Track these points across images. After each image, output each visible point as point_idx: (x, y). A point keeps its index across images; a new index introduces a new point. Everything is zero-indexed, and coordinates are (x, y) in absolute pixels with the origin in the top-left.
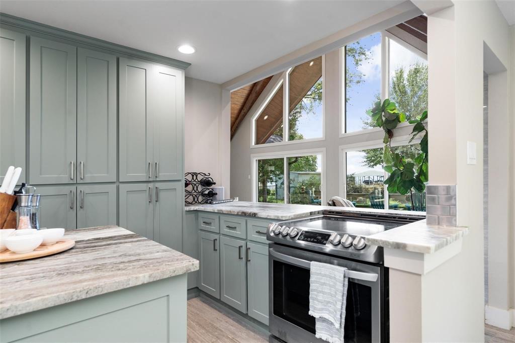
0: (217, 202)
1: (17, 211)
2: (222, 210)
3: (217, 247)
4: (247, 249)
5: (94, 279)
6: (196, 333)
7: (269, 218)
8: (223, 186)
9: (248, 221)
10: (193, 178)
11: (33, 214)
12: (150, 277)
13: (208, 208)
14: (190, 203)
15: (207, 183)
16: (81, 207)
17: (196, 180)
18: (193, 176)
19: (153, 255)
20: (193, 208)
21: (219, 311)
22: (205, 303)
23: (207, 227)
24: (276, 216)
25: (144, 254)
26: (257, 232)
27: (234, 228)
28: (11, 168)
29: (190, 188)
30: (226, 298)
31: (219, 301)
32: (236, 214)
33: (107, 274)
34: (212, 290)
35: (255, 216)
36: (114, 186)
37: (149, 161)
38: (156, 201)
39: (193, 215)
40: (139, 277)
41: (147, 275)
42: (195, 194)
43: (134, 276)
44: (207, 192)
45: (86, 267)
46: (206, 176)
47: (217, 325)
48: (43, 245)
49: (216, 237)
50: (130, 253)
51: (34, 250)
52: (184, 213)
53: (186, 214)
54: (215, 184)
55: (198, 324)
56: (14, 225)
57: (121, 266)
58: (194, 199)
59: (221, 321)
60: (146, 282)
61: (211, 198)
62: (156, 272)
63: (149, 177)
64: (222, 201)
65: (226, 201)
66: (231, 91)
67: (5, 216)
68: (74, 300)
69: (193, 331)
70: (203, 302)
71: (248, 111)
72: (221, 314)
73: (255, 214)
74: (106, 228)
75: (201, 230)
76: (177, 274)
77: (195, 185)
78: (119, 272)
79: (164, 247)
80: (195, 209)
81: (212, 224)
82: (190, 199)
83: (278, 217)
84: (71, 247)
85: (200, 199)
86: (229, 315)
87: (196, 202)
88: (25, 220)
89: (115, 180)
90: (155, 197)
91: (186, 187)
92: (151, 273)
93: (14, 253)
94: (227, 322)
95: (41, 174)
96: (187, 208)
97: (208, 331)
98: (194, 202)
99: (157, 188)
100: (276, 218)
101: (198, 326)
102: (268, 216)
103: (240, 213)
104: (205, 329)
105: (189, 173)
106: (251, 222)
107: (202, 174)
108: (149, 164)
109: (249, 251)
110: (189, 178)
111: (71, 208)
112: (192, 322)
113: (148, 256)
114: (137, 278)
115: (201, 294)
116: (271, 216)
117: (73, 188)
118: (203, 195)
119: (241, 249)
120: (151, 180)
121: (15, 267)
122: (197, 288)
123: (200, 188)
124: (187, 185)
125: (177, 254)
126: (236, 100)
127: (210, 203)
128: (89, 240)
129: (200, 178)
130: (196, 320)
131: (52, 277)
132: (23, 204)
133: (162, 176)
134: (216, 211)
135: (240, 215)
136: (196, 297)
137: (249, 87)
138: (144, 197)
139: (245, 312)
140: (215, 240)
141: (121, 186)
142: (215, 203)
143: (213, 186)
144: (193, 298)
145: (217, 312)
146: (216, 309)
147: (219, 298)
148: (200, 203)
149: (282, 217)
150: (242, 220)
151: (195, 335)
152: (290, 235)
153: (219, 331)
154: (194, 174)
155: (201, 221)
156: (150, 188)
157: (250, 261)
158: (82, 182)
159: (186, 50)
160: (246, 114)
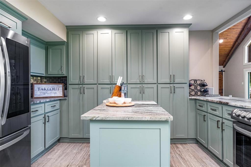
0: (209, 96)
1: (121, 91)
2: (208, 100)
3: (206, 119)
4: (223, 123)
5: (132, 115)
6: (191, 160)
7: (236, 106)
8: (213, 87)
9: (223, 107)
10: (195, 82)
11: (125, 93)
12: (150, 118)
13: (202, 98)
14: (192, 95)
15: (203, 85)
16: (144, 93)
17: (196, 84)
18: (195, 81)
19: (157, 112)
20: (193, 97)
21: (207, 154)
22: (200, 148)
23: (201, 108)
24: (241, 105)
25: (154, 111)
26: (228, 114)
27: (215, 110)
28: (120, 77)
29: (193, 87)
30: (211, 148)
31: (207, 149)
32: (216, 102)
33: (137, 114)
34: (203, 142)
35: (227, 104)
36: (156, 85)
37: (170, 74)
38: (174, 93)
39: (193, 101)
40: (146, 117)
41: (149, 117)
42: (196, 90)
43: (145, 116)
44: (202, 90)
45: (133, 111)
46: (202, 82)
47: (205, 161)
48: (124, 103)
49: (206, 114)
50: (149, 110)
51: (122, 104)
52: (189, 100)
53: (190, 100)
54: (207, 85)
55: (193, 156)
56: (120, 96)
57: (143, 113)
58: (195, 93)
59: (207, 159)
60: (149, 120)
61: (206, 93)
62: (153, 117)
63: (171, 81)
64: (213, 96)
65: (216, 96)
66: (219, 33)
67: (118, 93)
68: (125, 120)
69: (190, 159)
70: (199, 147)
71: (242, 41)
72: (208, 156)
73: (227, 103)
74: (149, 101)
75: (198, 109)
76: (162, 120)
77: (196, 86)
78: (141, 115)
79: (164, 110)
80: (195, 98)
81: (203, 107)
82: (193, 93)
83: (242, 106)
84: (132, 105)
85: (199, 93)
86: (213, 158)
87: (196, 95)
88: (123, 94)
89: (156, 82)
90: (173, 91)
91: (189, 87)
92: (151, 117)
93: (117, 104)
94: (211, 161)
95: (131, 80)
96: (190, 97)
97: (198, 161)
98: (195, 95)
99: (174, 86)
100: (241, 107)
101: (193, 157)
102: (236, 105)
103: (218, 102)
104: (197, 160)
105: (192, 80)
106: (225, 108)
107: (201, 81)
108: (171, 75)
109: (223, 124)
110: (192, 82)
111: (141, 93)
112: (191, 154)
113: (155, 112)
114: (145, 117)
115: (198, 143)
116: (238, 105)
117: (141, 85)
118: (200, 91)
119: (219, 122)
120: (171, 83)
121: (116, 108)
122: (196, 139)
123: (199, 88)
124: (190, 85)
125: (167, 113)
126: (232, 36)
127: (205, 96)
128: (140, 104)
129: (198, 82)
130: (193, 154)
131: (122, 112)
132: (122, 89)
133: (177, 81)
134: (205, 100)
135: (218, 103)
136: (195, 143)
137: (242, 27)
138: (168, 90)
139: (221, 159)
140: (204, 116)
141: (159, 85)
142: (207, 96)
143: (206, 87)
144: (194, 143)
145: (206, 154)
146: (206, 153)
147: (207, 147)
148: (199, 96)
149: (245, 106)
150: (220, 107)
151: (191, 161)
152: (246, 117)
153: (205, 164)
154: (196, 81)
155: (198, 104)
156: (171, 86)
157: (224, 130)
158: (144, 83)
159: (188, 18)
160: (239, 44)
